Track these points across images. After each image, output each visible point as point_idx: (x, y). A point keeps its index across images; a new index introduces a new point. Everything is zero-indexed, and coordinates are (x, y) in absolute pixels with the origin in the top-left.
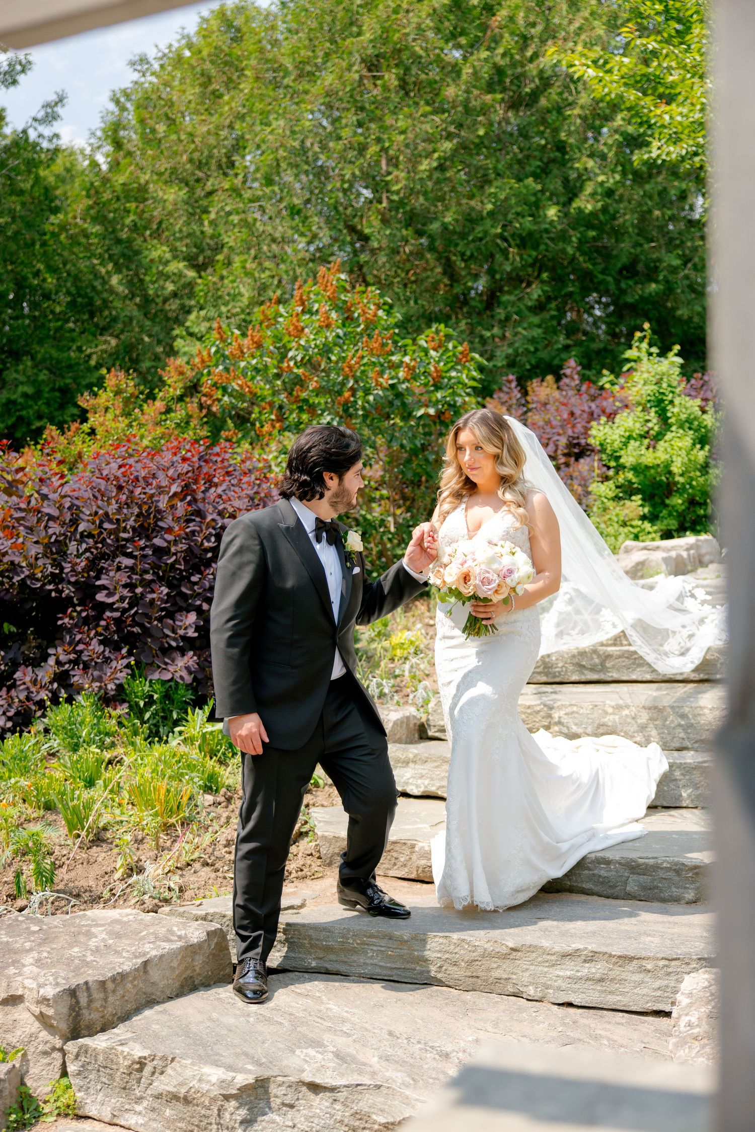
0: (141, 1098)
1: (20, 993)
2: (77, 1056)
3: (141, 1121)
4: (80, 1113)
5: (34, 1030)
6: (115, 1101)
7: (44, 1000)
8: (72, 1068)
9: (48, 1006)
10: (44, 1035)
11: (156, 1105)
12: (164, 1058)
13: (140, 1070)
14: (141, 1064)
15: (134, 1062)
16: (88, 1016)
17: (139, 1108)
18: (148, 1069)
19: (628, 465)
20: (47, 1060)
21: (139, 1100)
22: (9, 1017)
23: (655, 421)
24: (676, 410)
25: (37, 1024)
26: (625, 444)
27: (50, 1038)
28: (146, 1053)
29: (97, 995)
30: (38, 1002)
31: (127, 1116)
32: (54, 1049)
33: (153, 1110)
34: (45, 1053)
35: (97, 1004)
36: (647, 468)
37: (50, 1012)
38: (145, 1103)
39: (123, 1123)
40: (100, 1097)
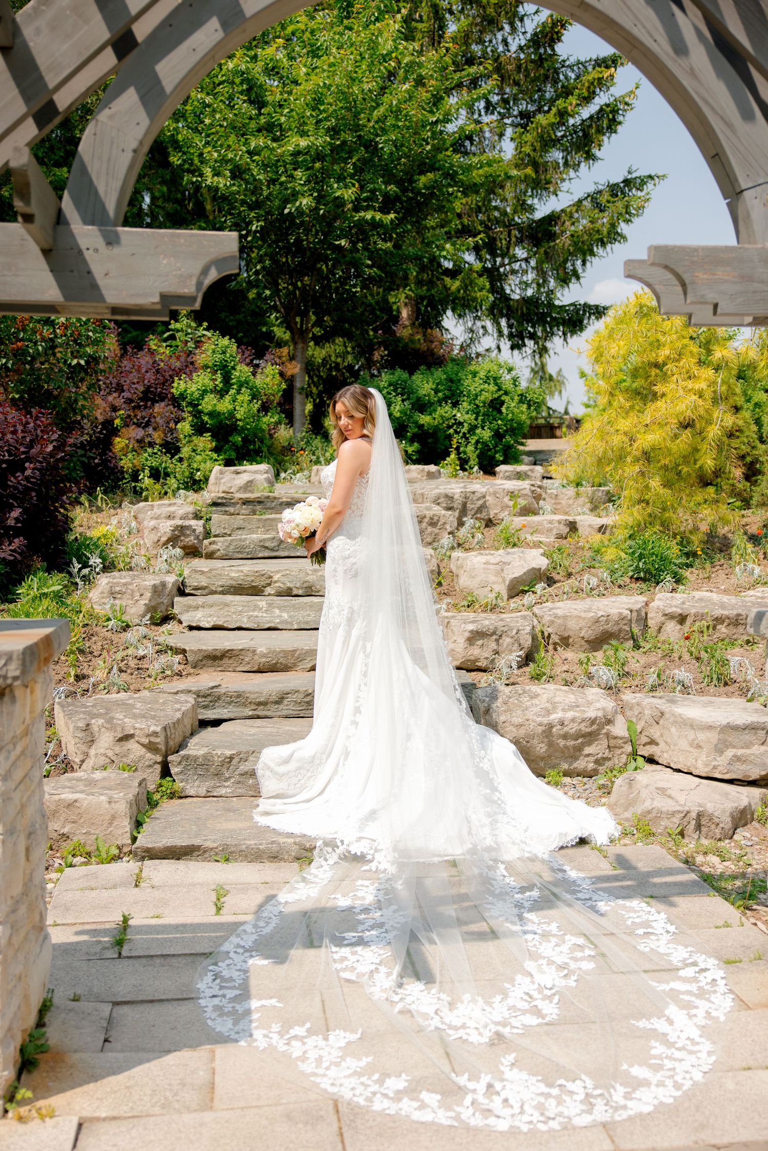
0: (230, 777)
1: (132, 732)
2: (180, 763)
3: (229, 790)
4: (182, 795)
5: (142, 753)
6: (209, 784)
7: (155, 734)
8: (174, 770)
9: (157, 737)
10: (149, 755)
11: (241, 779)
12: (247, 752)
13: (230, 762)
14: (231, 758)
15: (227, 758)
16: (171, 743)
17: (226, 784)
18: (234, 762)
19: (206, 411)
20: (151, 770)
21: (227, 779)
22: (125, 748)
23: (219, 380)
24: (237, 374)
25: (144, 750)
26: (202, 396)
27: (153, 757)
28: (235, 752)
29: (173, 731)
30: (148, 736)
31: (218, 790)
32: (156, 763)
33: (239, 783)
34: (150, 766)
35: (173, 736)
36: (219, 413)
37: (158, 740)
38: (232, 780)
39: (215, 794)
40: (197, 783)
